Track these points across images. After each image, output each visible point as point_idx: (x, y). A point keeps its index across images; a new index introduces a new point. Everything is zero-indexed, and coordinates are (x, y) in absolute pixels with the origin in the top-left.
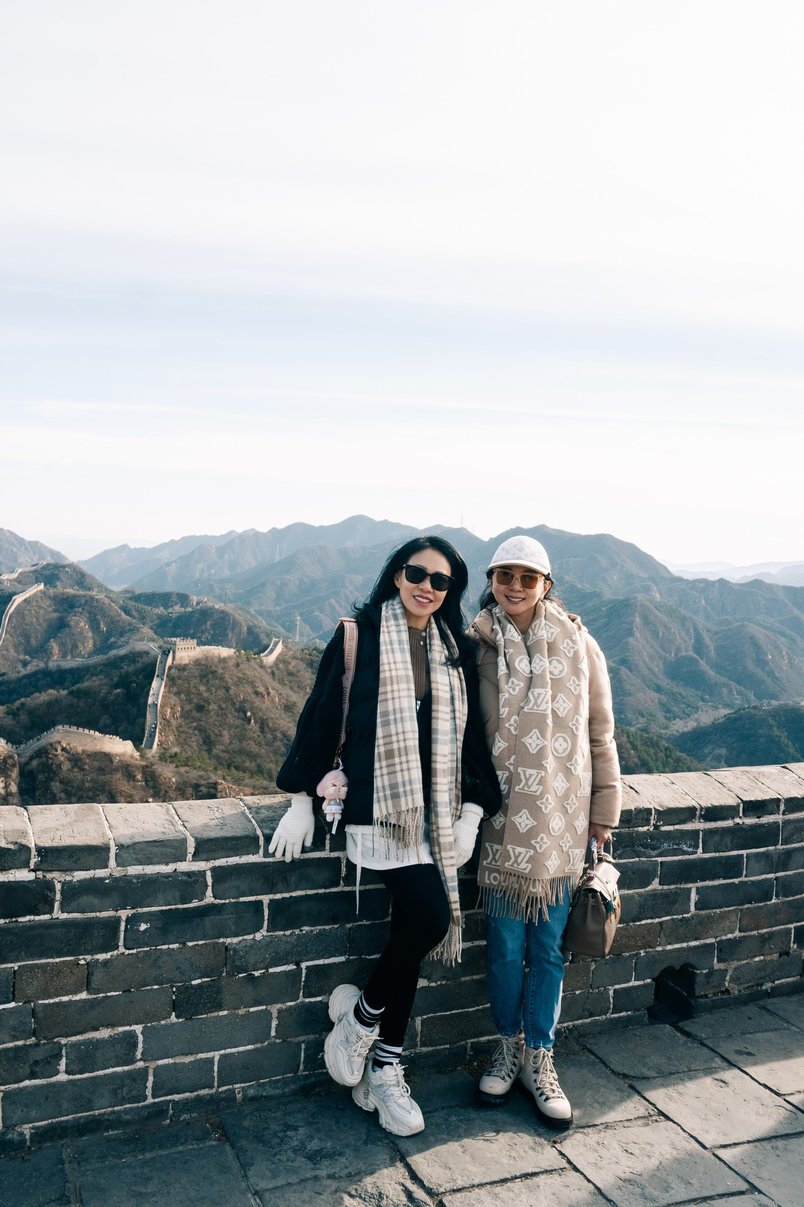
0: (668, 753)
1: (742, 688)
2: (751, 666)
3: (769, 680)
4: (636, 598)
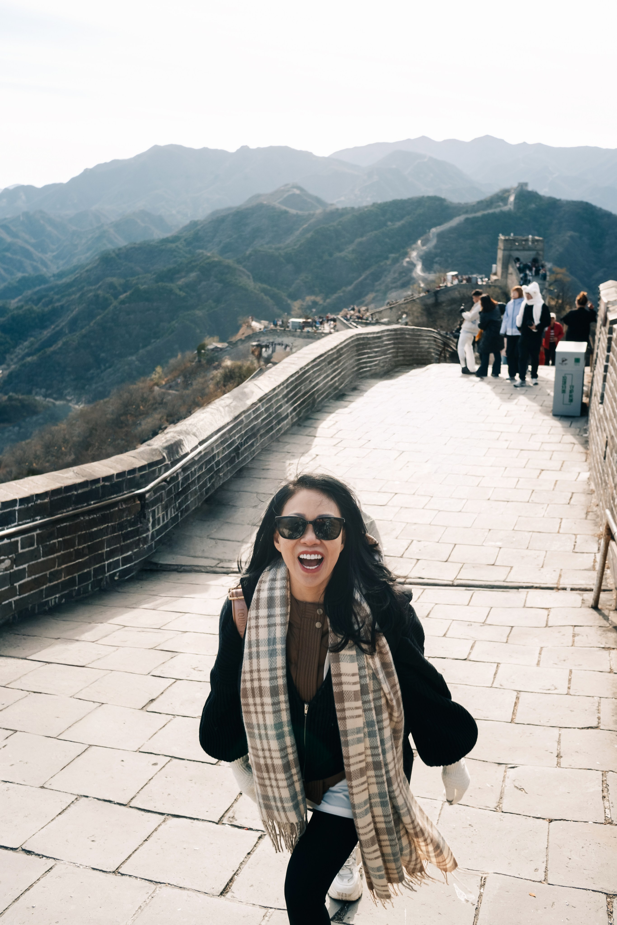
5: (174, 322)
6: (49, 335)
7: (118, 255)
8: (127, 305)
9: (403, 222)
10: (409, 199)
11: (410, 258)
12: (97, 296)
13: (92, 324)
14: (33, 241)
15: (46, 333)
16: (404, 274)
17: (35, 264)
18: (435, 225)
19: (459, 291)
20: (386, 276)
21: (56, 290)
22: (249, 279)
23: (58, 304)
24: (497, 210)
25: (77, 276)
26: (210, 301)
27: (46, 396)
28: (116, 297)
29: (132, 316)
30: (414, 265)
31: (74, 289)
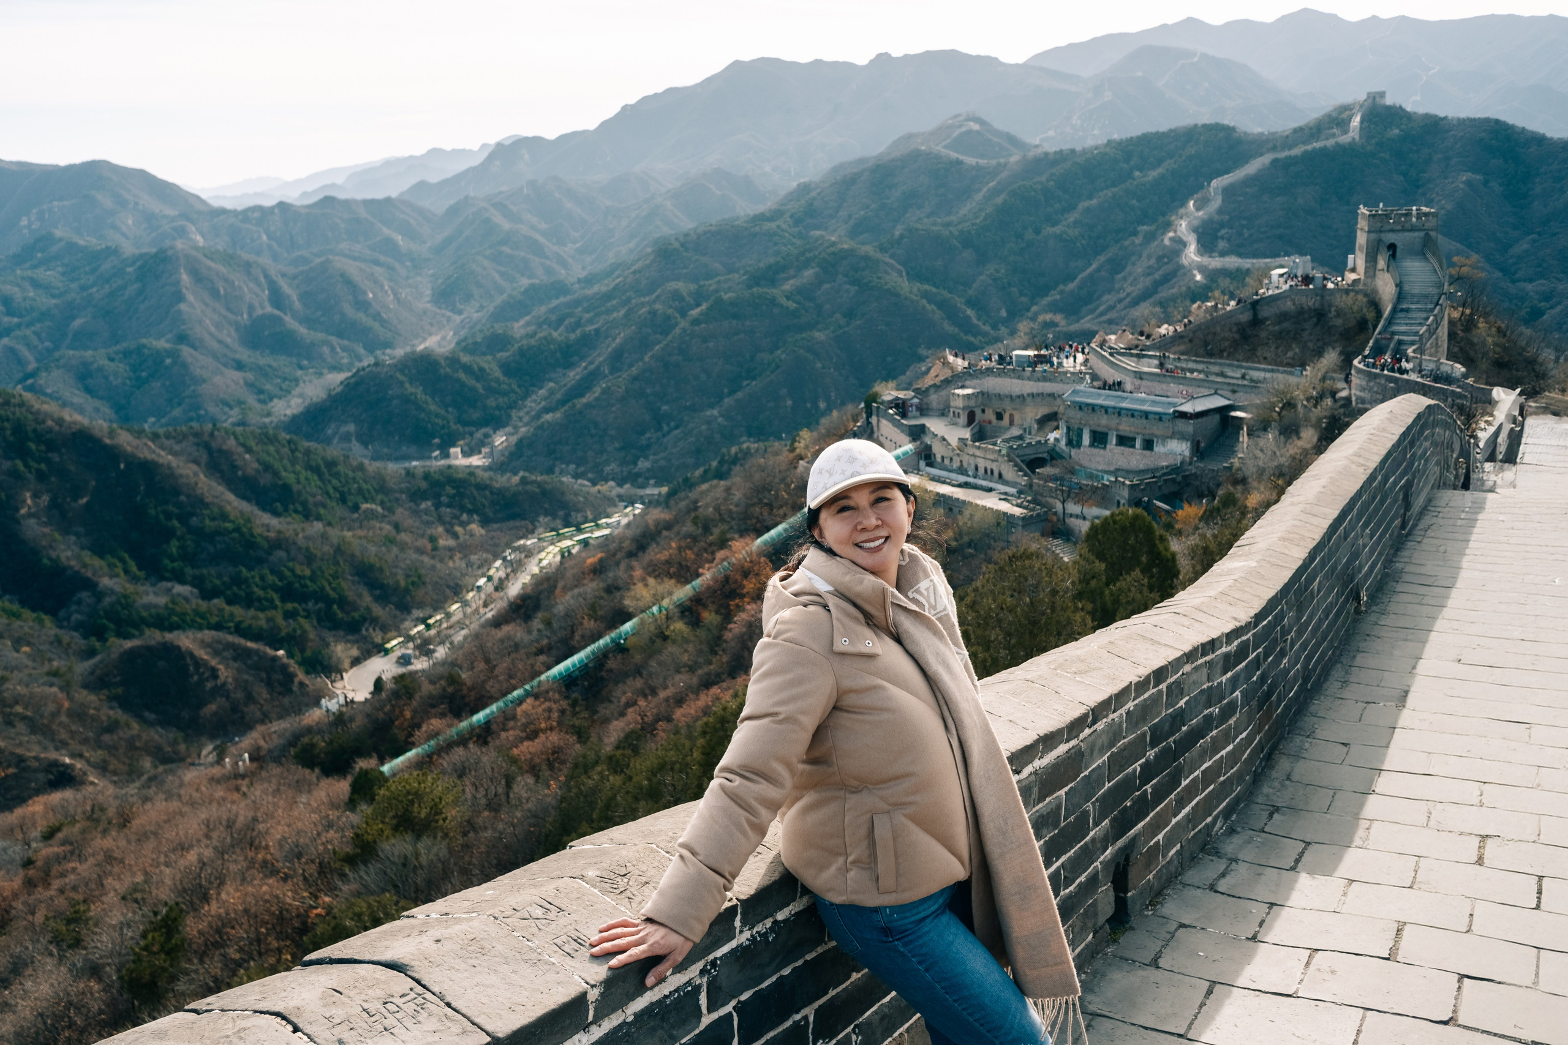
0: (293, 447)
1: (346, 343)
2: (350, 312)
3: (376, 326)
4: (172, 248)
5: (779, 352)
6: (578, 377)
7: (683, 245)
8: (703, 325)
9: (1160, 170)
10: (1171, 131)
11: (1175, 231)
12: (653, 313)
13: (647, 359)
14: (544, 226)
15: (574, 375)
16: (1166, 260)
17: (548, 262)
18: (1220, 173)
19: (1293, 300)
20: (1134, 264)
21: (585, 305)
22: (901, 276)
23: (590, 328)
24: (1330, 143)
25: (618, 281)
26: (838, 315)
27: (576, 476)
28: (683, 313)
29: (711, 345)
30: (1185, 244)
31: (614, 302)
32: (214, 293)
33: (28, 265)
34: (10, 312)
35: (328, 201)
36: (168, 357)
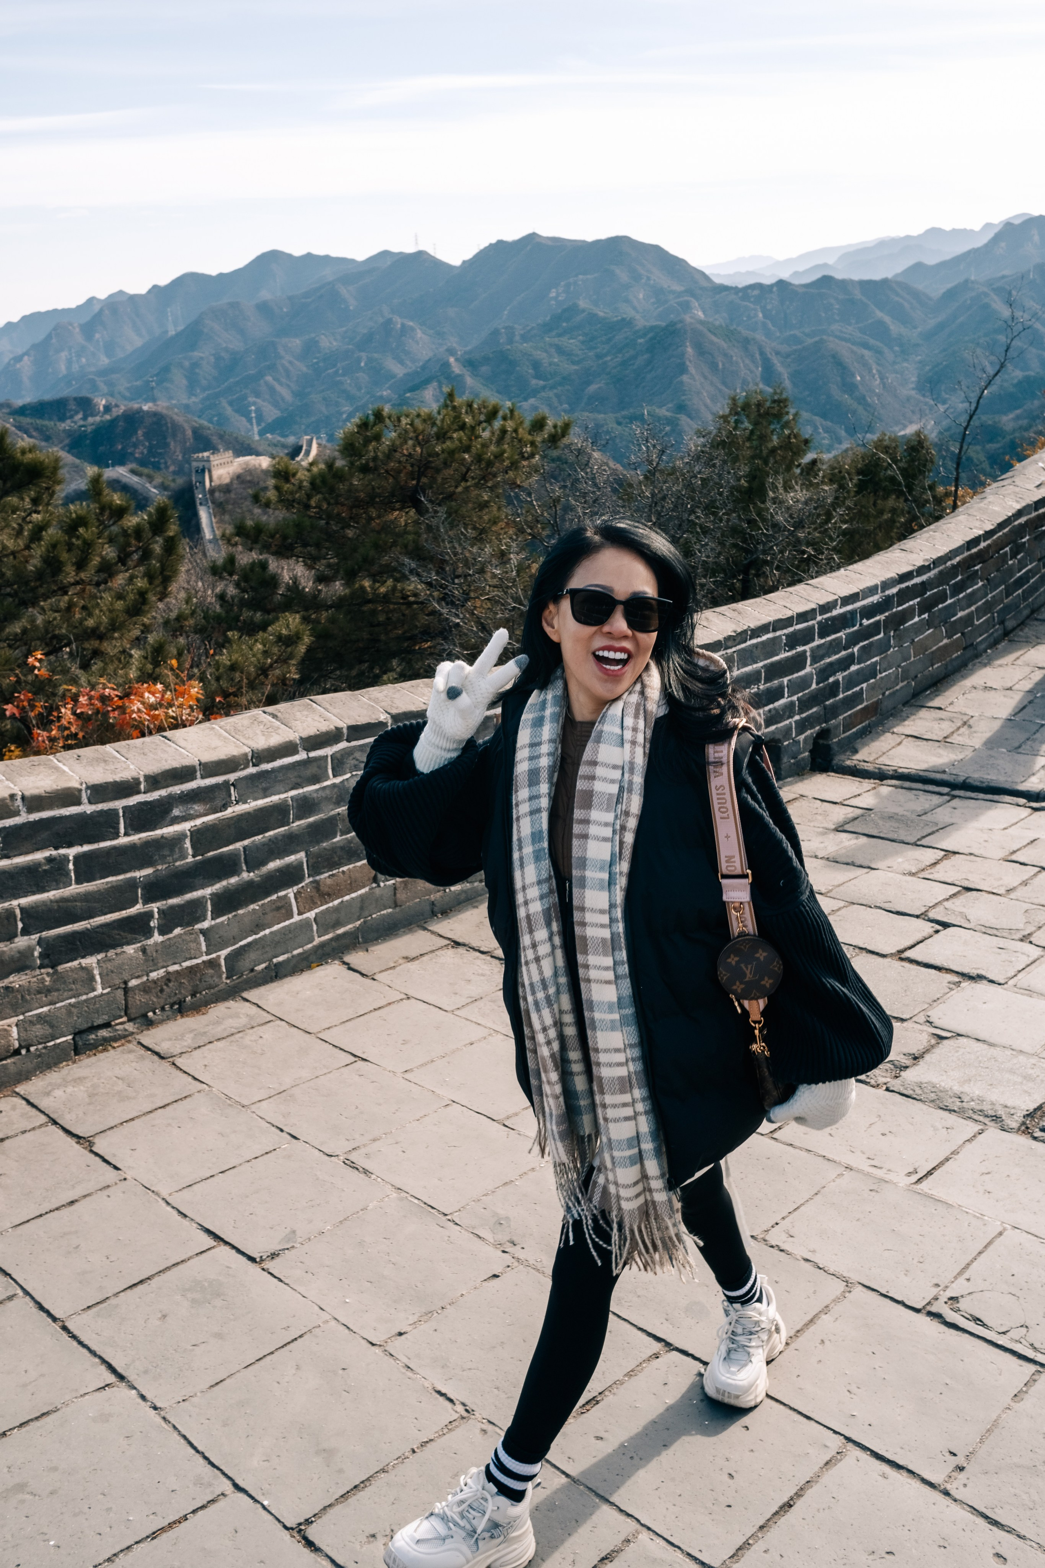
1: (829, 424)
2: (837, 394)
3: (860, 409)
4: (681, 321)
32: (713, 366)
33: (554, 333)
34: (538, 376)
35: (826, 281)
36: (668, 424)
